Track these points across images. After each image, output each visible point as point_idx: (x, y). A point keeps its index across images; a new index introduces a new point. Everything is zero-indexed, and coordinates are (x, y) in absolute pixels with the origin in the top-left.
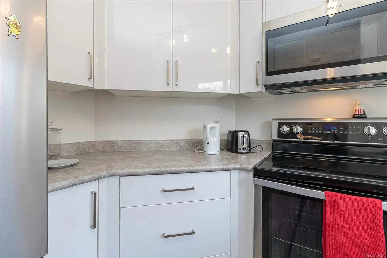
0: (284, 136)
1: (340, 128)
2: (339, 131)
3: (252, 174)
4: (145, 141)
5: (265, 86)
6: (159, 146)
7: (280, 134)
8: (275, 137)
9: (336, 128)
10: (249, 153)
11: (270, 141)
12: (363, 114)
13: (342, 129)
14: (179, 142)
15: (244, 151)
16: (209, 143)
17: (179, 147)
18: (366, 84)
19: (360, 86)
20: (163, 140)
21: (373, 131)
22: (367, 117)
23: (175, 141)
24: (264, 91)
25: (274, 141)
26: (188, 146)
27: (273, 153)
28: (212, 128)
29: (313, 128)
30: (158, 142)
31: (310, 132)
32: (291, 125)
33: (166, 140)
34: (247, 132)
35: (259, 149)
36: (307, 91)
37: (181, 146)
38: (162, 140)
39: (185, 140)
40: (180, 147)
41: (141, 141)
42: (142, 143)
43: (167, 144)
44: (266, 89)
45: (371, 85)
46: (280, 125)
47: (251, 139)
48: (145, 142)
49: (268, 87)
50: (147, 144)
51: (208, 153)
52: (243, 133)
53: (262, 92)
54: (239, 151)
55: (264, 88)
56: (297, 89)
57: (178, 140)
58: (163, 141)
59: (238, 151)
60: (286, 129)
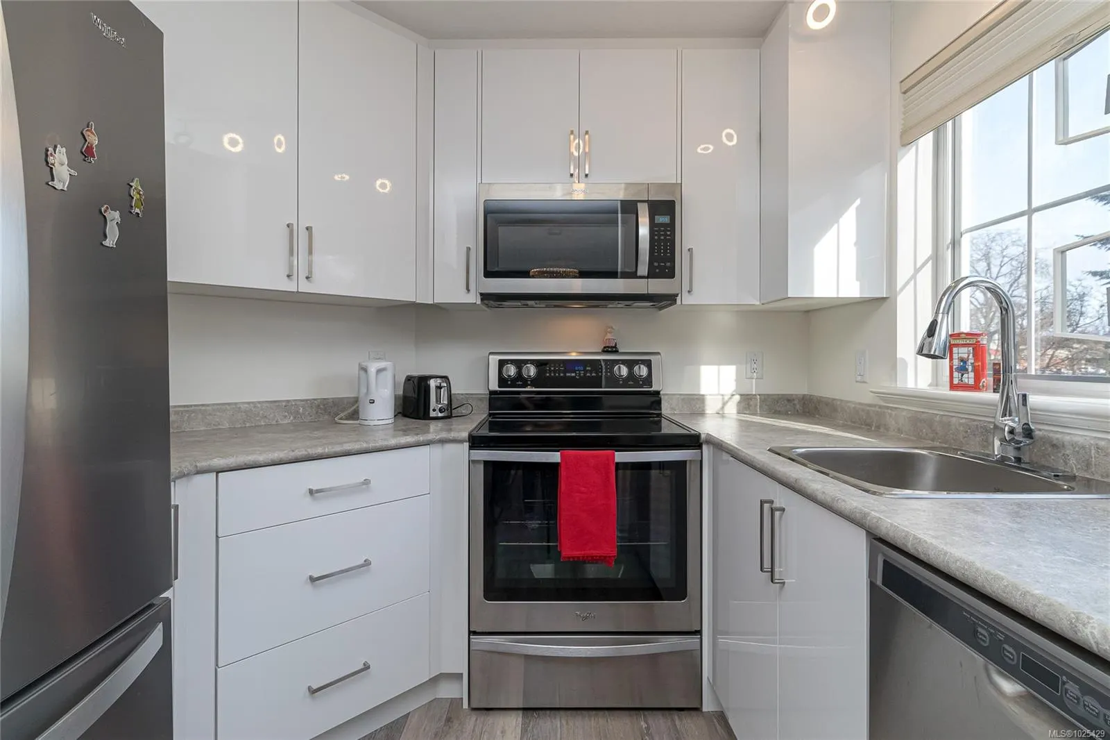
0: (509, 382)
1: (588, 368)
2: (586, 371)
3: (466, 445)
4: (203, 405)
5: (481, 294)
6: (242, 416)
7: (502, 381)
8: (494, 386)
9: (582, 368)
10: (449, 418)
11: (485, 394)
12: (614, 347)
13: (590, 368)
14: (292, 405)
15: (440, 415)
16: (373, 403)
17: (292, 418)
18: (615, 304)
19: (610, 306)
20: (252, 403)
21: (624, 371)
22: (618, 351)
23: (284, 404)
24: (479, 302)
25: (492, 393)
26: (315, 412)
27: (490, 415)
28: (379, 371)
29: (552, 369)
30: (238, 406)
31: (548, 375)
32: (519, 364)
33: (259, 402)
34: (445, 378)
35: (463, 411)
36: (544, 306)
37: (296, 414)
38: (249, 403)
39: (307, 400)
40: (295, 418)
41: (191, 406)
42: (193, 412)
43: (261, 412)
44: (482, 300)
45: (619, 306)
46: (502, 363)
47: (452, 392)
48: (203, 408)
49: (485, 297)
50: (210, 414)
51: (372, 423)
52: (439, 381)
53: (475, 303)
54: (432, 414)
55: (479, 297)
56: (530, 303)
57: (288, 401)
58: (252, 405)
59: (431, 416)
60: (512, 371)
